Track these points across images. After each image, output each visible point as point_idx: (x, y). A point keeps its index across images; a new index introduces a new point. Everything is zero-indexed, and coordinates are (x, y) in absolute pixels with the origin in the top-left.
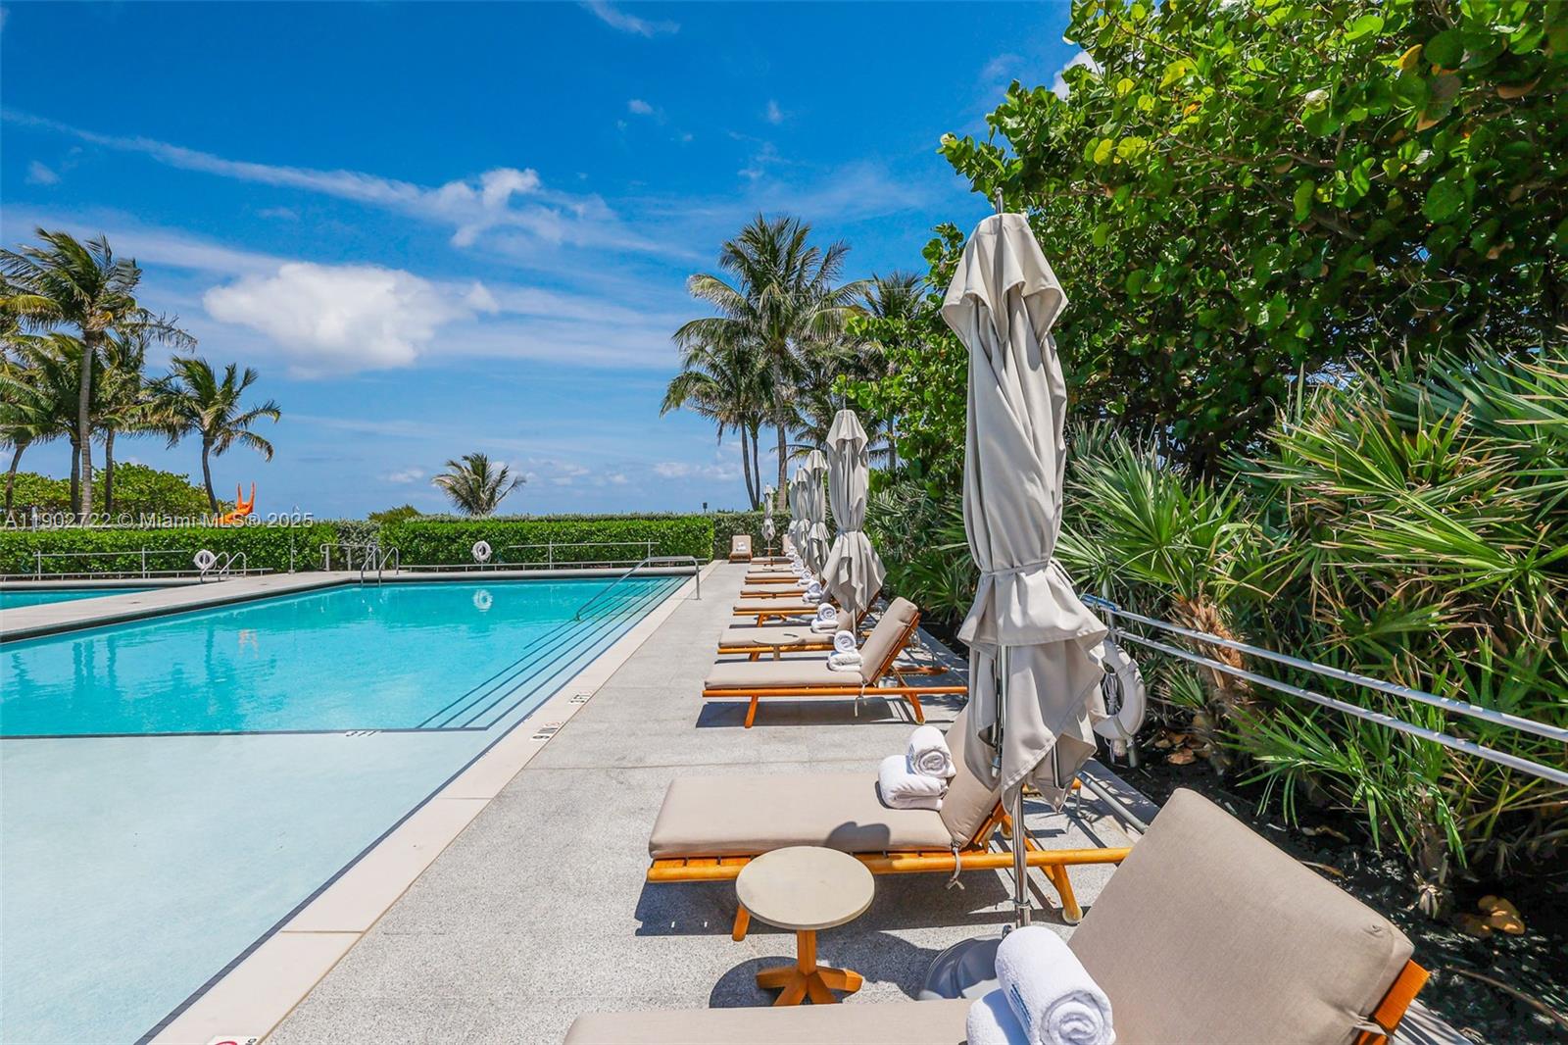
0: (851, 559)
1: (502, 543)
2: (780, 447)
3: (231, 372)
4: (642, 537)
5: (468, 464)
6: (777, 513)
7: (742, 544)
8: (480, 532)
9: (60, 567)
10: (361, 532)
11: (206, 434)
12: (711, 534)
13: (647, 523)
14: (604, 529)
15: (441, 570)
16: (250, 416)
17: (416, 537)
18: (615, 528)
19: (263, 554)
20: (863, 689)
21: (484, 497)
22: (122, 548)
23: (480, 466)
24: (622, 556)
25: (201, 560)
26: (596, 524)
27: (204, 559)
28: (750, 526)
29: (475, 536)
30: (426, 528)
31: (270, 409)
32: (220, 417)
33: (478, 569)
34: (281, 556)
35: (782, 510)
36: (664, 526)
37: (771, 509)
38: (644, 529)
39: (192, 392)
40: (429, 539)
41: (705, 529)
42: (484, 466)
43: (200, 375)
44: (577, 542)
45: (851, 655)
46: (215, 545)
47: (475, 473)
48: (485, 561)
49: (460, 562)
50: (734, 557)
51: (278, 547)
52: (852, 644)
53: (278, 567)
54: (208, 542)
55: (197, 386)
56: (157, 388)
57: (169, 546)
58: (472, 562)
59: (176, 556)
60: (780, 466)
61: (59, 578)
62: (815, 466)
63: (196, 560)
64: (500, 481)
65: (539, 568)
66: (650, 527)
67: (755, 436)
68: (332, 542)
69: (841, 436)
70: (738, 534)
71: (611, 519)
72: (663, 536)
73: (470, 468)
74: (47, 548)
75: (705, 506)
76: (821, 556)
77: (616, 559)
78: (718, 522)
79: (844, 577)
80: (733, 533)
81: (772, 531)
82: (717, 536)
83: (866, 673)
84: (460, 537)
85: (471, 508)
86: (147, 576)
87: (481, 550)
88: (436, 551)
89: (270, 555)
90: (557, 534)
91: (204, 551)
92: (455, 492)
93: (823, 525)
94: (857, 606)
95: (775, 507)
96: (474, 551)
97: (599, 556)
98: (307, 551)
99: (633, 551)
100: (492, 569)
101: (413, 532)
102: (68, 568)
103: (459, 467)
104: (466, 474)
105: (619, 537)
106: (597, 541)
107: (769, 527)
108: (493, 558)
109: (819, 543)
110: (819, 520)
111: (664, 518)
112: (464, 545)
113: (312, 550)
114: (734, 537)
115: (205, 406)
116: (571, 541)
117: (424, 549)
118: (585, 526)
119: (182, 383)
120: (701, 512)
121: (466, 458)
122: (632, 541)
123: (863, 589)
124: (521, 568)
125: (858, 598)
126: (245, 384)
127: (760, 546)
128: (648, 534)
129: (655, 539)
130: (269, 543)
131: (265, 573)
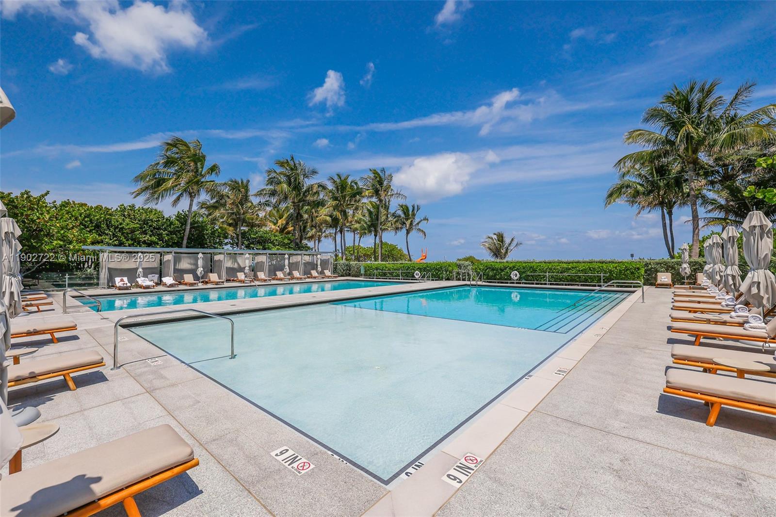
0: (759, 283)
1: (524, 272)
2: (694, 220)
3: (413, 207)
4: (598, 272)
5: (495, 237)
6: (692, 260)
7: (664, 277)
8: (514, 267)
9: (379, 275)
10: (465, 266)
11: (407, 230)
12: (642, 271)
13: (601, 265)
14: (576, 267)
15: (498, 283)
16: (420, 222)
17: (487, 269)
18: (581, 267)
19: (435, 273)
20: (768, 340)
21: (503, 251)
22: (395, 270)
23: (501, 238)
24: (586, 281)
25: (416, 275)
26: (571, 264)
27: (417, 275)
28: (668, 268)
29: (512, 269)
30: (491, 265)
31: (426, 219)
32: (411, 224)
33: (513, 283)
34: (440, 274)
35: (696, 258)
36: (611, 266)
37: (687, 257)
38: (599, 267)
39: (403, 216)
40: (493, 270)
41: (638, 269)
42: (502, 237)
43: (405, 210)
44: (561, 273)
45: (760, 325)
46: (420, 269)
47: (499, 241)
48: (517, 280)
49: (506, 279)
50: (658, 285)
51: (439, 271)
52: (760, 320)
53: (439, 278)
54: (418, 268)
55: (405, 213)
56: (394, 215)
57: (407, 270)
58: (510, 280)
59: (409, 273)
60: (694, 232)
61: (380, 278)
62: (730, 235)
63: (415, 275)
64: (510, 244)
65: (541, 284)
66: (602, 267)
67: (670, 213)
68: (456, 270)
69: (753, 224)
70: (661, 272)
71: (578, 262)
72: (611, 272)
73: (496, 239)
74: (377, 269)
75: (632, 256)
76: (735, 284)
77: (583, 282)
78: (647, 265)
79: (754, 290)
80: (657, 271)
81: (688, 271)
82: (646, 272)
83: (770, 333)
84: (505, 269)
85: (497, 256)
86: (402, 279)
87: (515, 276)
88: (495, 275)
89: (437, 273)
90: (551, 269)
91: (417, 272)
92: (490, 249)
93: (736, 267)
94: (764, 306)
95: (690, 256)
96: (512, 275)
97: (572, 280)
98: (448, 273)
99: (592, 279)
100: (520, 283)
101: (486, 266)
102: (381, 276)
103: (492, 238)
104: (495, 241)
105: (583, 271)
106: (572, 273)
107: (686, 269)
108: (520, 278)
109: (734, 277)
110: (733, 265)
111: (610, 262)
112: (507, 272)
113: (449, 272)
114: (659, 274)
115: (407, 220)
116: (558, 272)
117: (491, 274)
118: (565, 266)
119: (400, 213)
120: (630, 259)
121: (495, 234)
122: (592, 273)
123: (768, 298)
124: (533, 284)
125: (765, 302)
126: (417, 211)
127: (678, 279)
128: (602, 270)
129: (605, 272)
130: (437, 269)
131: (436, 280)
